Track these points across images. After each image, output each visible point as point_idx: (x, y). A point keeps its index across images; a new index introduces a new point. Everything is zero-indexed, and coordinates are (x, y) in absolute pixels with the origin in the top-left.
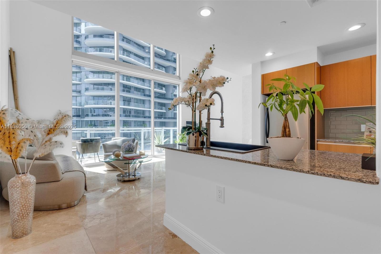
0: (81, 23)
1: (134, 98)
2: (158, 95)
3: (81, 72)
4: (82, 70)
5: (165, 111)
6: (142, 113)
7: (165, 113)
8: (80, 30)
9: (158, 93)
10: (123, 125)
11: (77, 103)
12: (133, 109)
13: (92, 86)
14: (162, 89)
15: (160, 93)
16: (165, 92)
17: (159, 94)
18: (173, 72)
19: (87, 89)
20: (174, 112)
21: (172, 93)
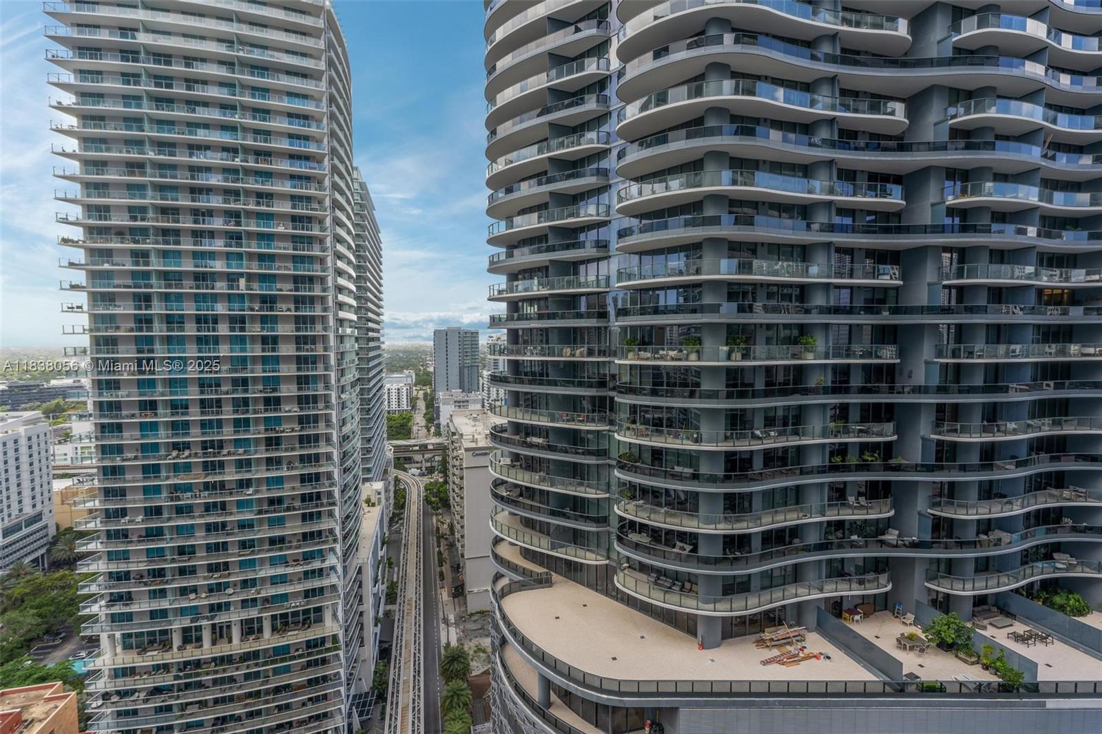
0: (610, 39)
1: (769, 244)
2: (868, 222)
3: (610, 186)
4: (611, 182)
5: (901, 283)
6: (796, 295)
7: (897, 288)
8: (608, 61)
9: (870, 213)
10: (727, 340)
11: (600, 278)
12: (762, 285)
13: (635, 222)
14: (884, 193)
15: (875, 213)
16: (904, 203)
17: (873, 217)
18: (946, 109)
19: (622, 234)
20: (945, 282)
21: (934, 201)
